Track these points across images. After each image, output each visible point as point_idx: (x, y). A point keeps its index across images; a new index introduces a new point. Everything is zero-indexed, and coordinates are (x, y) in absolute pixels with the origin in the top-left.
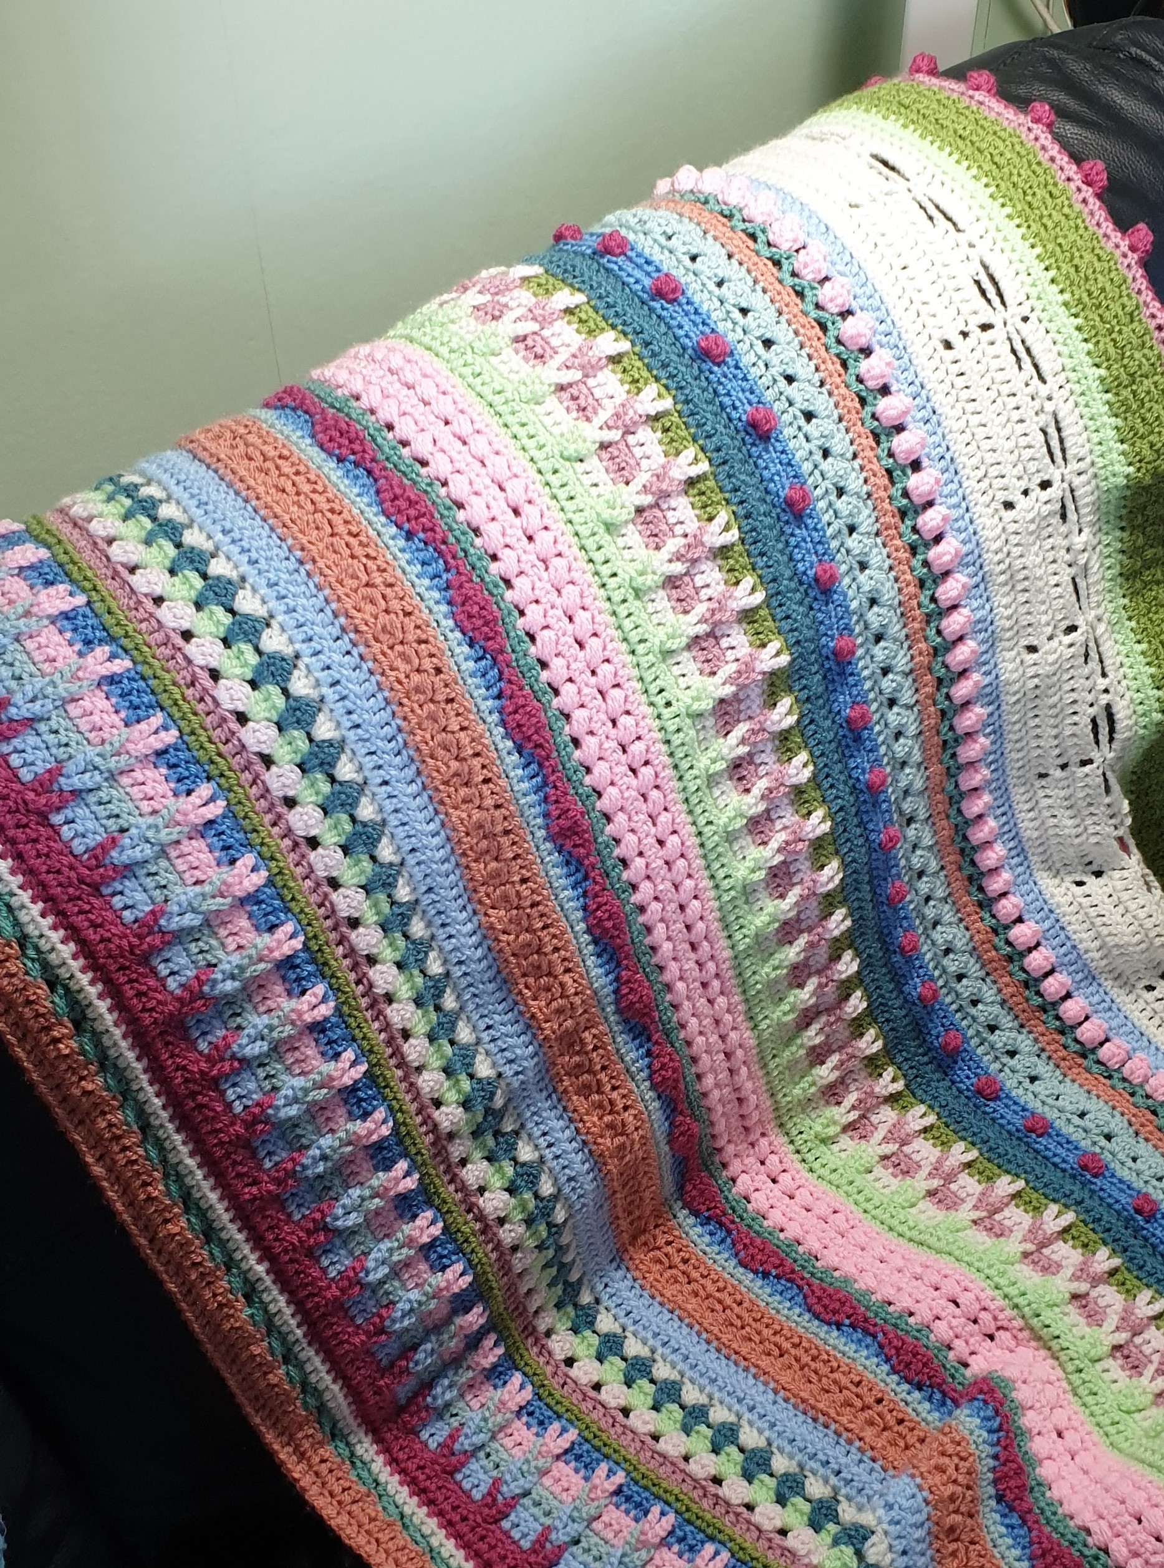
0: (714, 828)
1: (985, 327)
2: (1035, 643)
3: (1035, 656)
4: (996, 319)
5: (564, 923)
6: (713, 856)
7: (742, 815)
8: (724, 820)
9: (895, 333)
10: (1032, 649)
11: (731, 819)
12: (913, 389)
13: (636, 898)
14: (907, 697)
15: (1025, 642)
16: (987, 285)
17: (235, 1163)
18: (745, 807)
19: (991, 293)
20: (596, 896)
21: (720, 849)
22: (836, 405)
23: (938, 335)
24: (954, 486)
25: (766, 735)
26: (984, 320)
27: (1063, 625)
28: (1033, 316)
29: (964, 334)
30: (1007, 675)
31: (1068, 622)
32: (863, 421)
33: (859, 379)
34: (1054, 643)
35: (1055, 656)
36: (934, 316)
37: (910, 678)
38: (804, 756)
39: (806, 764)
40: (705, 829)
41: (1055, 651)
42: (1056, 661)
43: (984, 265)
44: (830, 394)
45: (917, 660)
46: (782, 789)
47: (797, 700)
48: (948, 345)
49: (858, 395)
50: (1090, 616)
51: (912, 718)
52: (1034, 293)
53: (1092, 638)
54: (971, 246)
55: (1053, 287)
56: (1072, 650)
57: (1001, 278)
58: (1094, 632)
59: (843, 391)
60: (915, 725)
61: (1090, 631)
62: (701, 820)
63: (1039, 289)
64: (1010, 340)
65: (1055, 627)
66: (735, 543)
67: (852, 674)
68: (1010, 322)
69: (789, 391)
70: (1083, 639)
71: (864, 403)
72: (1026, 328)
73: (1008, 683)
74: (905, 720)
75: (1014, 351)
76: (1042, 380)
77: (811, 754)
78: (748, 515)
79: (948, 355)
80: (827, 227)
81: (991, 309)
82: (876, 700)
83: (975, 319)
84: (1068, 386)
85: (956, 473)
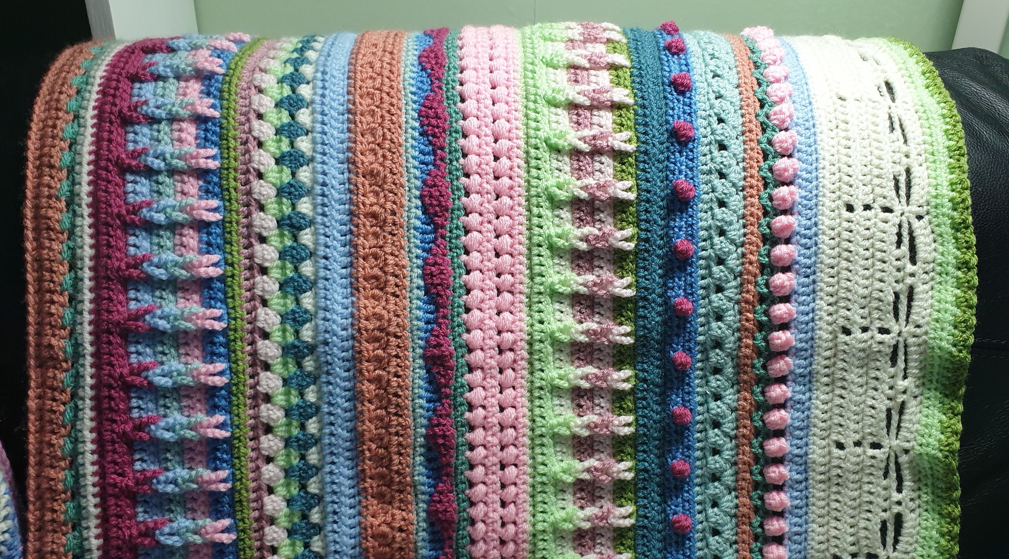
0: (544, 422)
1: (887, 210)
2: (843, 441)
3: (841, 452)
4: (898, 208)
5: (410, 420)
6: (538, 442)
7: (569, 427)
8: (554, 421)
9: (814, 183)
10: (840, 446)
11: (560, 425)
12: (809, 223)
13: (470, 436)
14: (728, 427)
15: (834, 437)
16: (903, 185)
17: (114, 451)
18: (572, 424)
19: (903, 192)
20: (441, 416)
21: (545, 440)
22: (745, 207)
23: (846, 198)
24: (809, 299)
25: (604, 385)
26: (888, 205)
27: (870, 439)
28: (927, 218)
29: (867, 207)
30: (815, 456)
31: (875, 439)
32: (760, 225)
33: (771, 198)
34: (859, 450)
35: (858, 460)
36: (851, 186)
37: (734, 414)
38: (630, 418)
39: (629, 425)
40: (538, 419)
41: (859, 456)
42: (858, 464)
43: (908, 171)
44: (745, 198)
45: (741, 403)
46: (605, 430)
47: (636, 376)
48: (850, 208)
49: (764, 207)
50: (895, 443)
51: (729, 445)
52: (933, 202)
53: (892, 459)
54: (907, 156)
55: (950, 205)
56: (873, 461)
57: (915, 185)
58: (896, 457)
59: (755, 200)
60: (730, 453)
61: (893, 454)
62: (537, 411)
63: (938, 201)
64: (900, 226)
65: (863, 438)
66: (629, 252)
67: (688, 384)
68: (906, 214)
69: (717, 182)
70: (884, 457)
71: (766, 214)
72: (916, 224)
73: (814, 462)
74: (721, 442)
75: (899, 235)
76: (913, 262)
77: (637, 420)
78: (647, 240)
79: (847, 215)
80: (810, 103)
81: (897, 199)
82: (703, 414)
83: (881, 202)
84: (932, 274)
85: (814, 291)
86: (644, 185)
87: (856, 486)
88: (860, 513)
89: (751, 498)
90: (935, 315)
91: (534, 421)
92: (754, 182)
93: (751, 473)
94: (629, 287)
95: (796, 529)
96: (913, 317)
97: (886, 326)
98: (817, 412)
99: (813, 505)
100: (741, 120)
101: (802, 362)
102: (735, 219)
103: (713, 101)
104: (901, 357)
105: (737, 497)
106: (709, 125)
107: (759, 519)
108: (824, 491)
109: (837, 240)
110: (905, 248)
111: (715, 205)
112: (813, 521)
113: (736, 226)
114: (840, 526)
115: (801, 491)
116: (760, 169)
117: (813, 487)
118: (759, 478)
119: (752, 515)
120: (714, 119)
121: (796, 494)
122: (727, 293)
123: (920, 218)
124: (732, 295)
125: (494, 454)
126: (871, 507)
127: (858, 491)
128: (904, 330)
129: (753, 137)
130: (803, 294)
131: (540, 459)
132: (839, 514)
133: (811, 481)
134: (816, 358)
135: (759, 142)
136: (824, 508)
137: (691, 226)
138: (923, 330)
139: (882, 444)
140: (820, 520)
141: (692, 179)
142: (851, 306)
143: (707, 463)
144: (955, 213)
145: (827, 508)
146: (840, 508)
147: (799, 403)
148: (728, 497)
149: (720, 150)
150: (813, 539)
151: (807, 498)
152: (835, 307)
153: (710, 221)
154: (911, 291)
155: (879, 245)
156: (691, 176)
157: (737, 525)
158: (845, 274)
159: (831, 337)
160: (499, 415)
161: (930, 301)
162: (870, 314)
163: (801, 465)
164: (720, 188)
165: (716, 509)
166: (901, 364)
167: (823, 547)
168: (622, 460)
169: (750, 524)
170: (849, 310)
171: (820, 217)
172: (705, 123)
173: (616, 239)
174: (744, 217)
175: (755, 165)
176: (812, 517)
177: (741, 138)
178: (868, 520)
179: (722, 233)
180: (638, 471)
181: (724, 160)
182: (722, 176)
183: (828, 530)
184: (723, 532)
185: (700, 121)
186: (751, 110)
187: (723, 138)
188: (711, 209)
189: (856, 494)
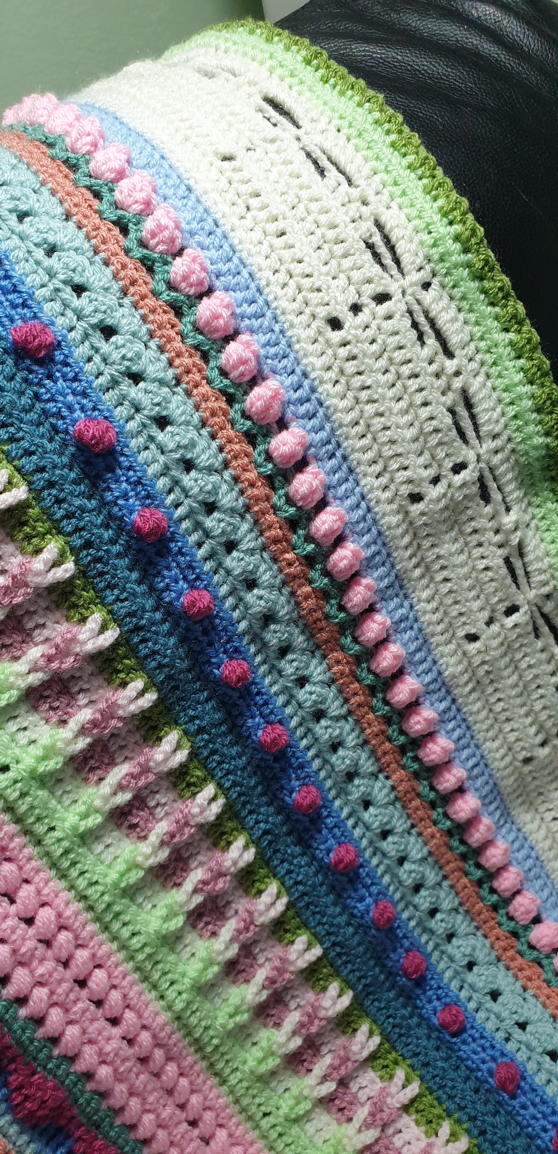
0: (100, 888)
1: (382, 298)
2: (473, 631)
3: (477, 645)
4: (394, 287)
6: (108, 917)
7: (137, 866)
8: (113, 876)
9: (269, 314)
10: (472, 638)
11: (123, 873)
12: (294, 378)
14: (335, 708)
15: (461, 633)
16: (382, 249)
18: (140, 859)
19: (388, 260)
21: (117, 908)
22: (197, 407)
23: (323, 312)
24: (349, 485)
25: (151, 777)
26: (380, 289)
27: (502, 607)
28: (435, 281)
29: (356, 308)
30: (450, 669)
31: (507, 604)
32: (233, 423)
33: (224, 373)
34: (495, 628)
35: (500, 640)
36: (319, 290)
37: (333, 688)
38: (210, 790)
39: (214, 799)
40: (90, 892)
41: (499, 634)
42: (502, 644)
43: (379, 226)
44: (188, 394)
45: (335, 669)
46: (187, 830)
47: (186, 732)
48: (335, 324)
49: (223, 392)
50: (532, 594)
51: (347, 727)
52: (435, 255)
53: (537, 615)
54: (365, 203)
55: (458, 246)
56: (518, 630)
57: (398, 240)
58: (540, 609)
59: (205, 389)
60: (354, 735)
61: (535, 608)
62: (82, 883)
63: (441, 249)
64: (410, 312)
65: (493, 611)
66: (72, 578)
67: (259, 693)
68: (409, 291)
69: (135, 392)
70: (527, 617)
71: (231, 400)
72: (428, 297)
73: (454, 677)
74: (337, 732)
75: (415, 325)
76: (449, 354)
77: (220, 786)
78: (88, 545)
79: (336, 336)
80: (189, 189)
81: (386, 275)
82: (296, 714)
83: (369, 290)
84: (478, 357)
85: (351, 471)
86: (29, 463)
87: (510, 670)
88: (529, 695)
89: (404, 767)
90: (511, 411)
91: (85, 898)
92: (187, 361)
93: (389, 739)
94: (103, 628)
95: (471, 763)
96: (484, 430)
97: (459, 460)
98: (427, 617)
99: (476, 723)
100: (108, 272)
101: (382, 570)
102: (193, 434)
103: (47, 262)
104: (493, 486)
105: (387, 778)
106: (66, 305)
107: (425, 783)
108: (479, 699)
109: (343, 380)
110: (431, 341)
111: (154, 431)
112: (485, 740)
113: (202, 443)
114: (516, 726)
115: (455, 718)
116: (183, 337)
117: (466, 705)
118: (402, 739)
119: (415, 783)
120: (68, 293)
121: (451, 726)
122: (243, 546)
123: (426, 286)
124: (252, 545)
125: (60, 982)
126: (539, 681)
127: (516, 673)
128: (482, 452)
129: (144, 289)
130: (340, 484)
131: (125, 933)
132: (508, 714)
133: (460, 701)
134: (395, 554)
135: (156, 294)
136: (487, 718)
137: (139, 482)
138: (504, 437)
139: (517, 603)
140: (490, 734)
141: (94, 409)
142: (406, 463)
143: (332, 766)
144: (470, 255)
145: (491, 715)
146: (506, 706)
147: (401, 621)
148: (378, 784)
149: (107, 340)
150: (495, 759)
151: (464, 720)
152: (387, 475)
153: (162, 459)
154: (465, 393)
155: (399, 356)
156: (90, 405)
157: (404, 807)
158: (378, 423)
159: (400, 517)
160: (31, 931)
161: (495, 396)
162: (433, 457)
163: (439, 689)
164: (145, 401)
165: (371, 809)
166: (496, 496)
167: (508, 759)
168: (229, 844)
169: (419, 795)
170: (405, 468)
171: (305, 361)
172: (57, 306)
173: (38, 574)
174: (204, 423)
175: (172, 333)
176: (480, 736)
177: (126, 301)
178: (542, 697)
179: (188, 465)
180: (257, 843)
181: (123, 351)
182: (136, 378)
183: (505, 738)
184: (394, 828)
185: (47, 307)
186: (113, 247)
187: (100, 316)
188: (152, 439)
189: (515, 677)
